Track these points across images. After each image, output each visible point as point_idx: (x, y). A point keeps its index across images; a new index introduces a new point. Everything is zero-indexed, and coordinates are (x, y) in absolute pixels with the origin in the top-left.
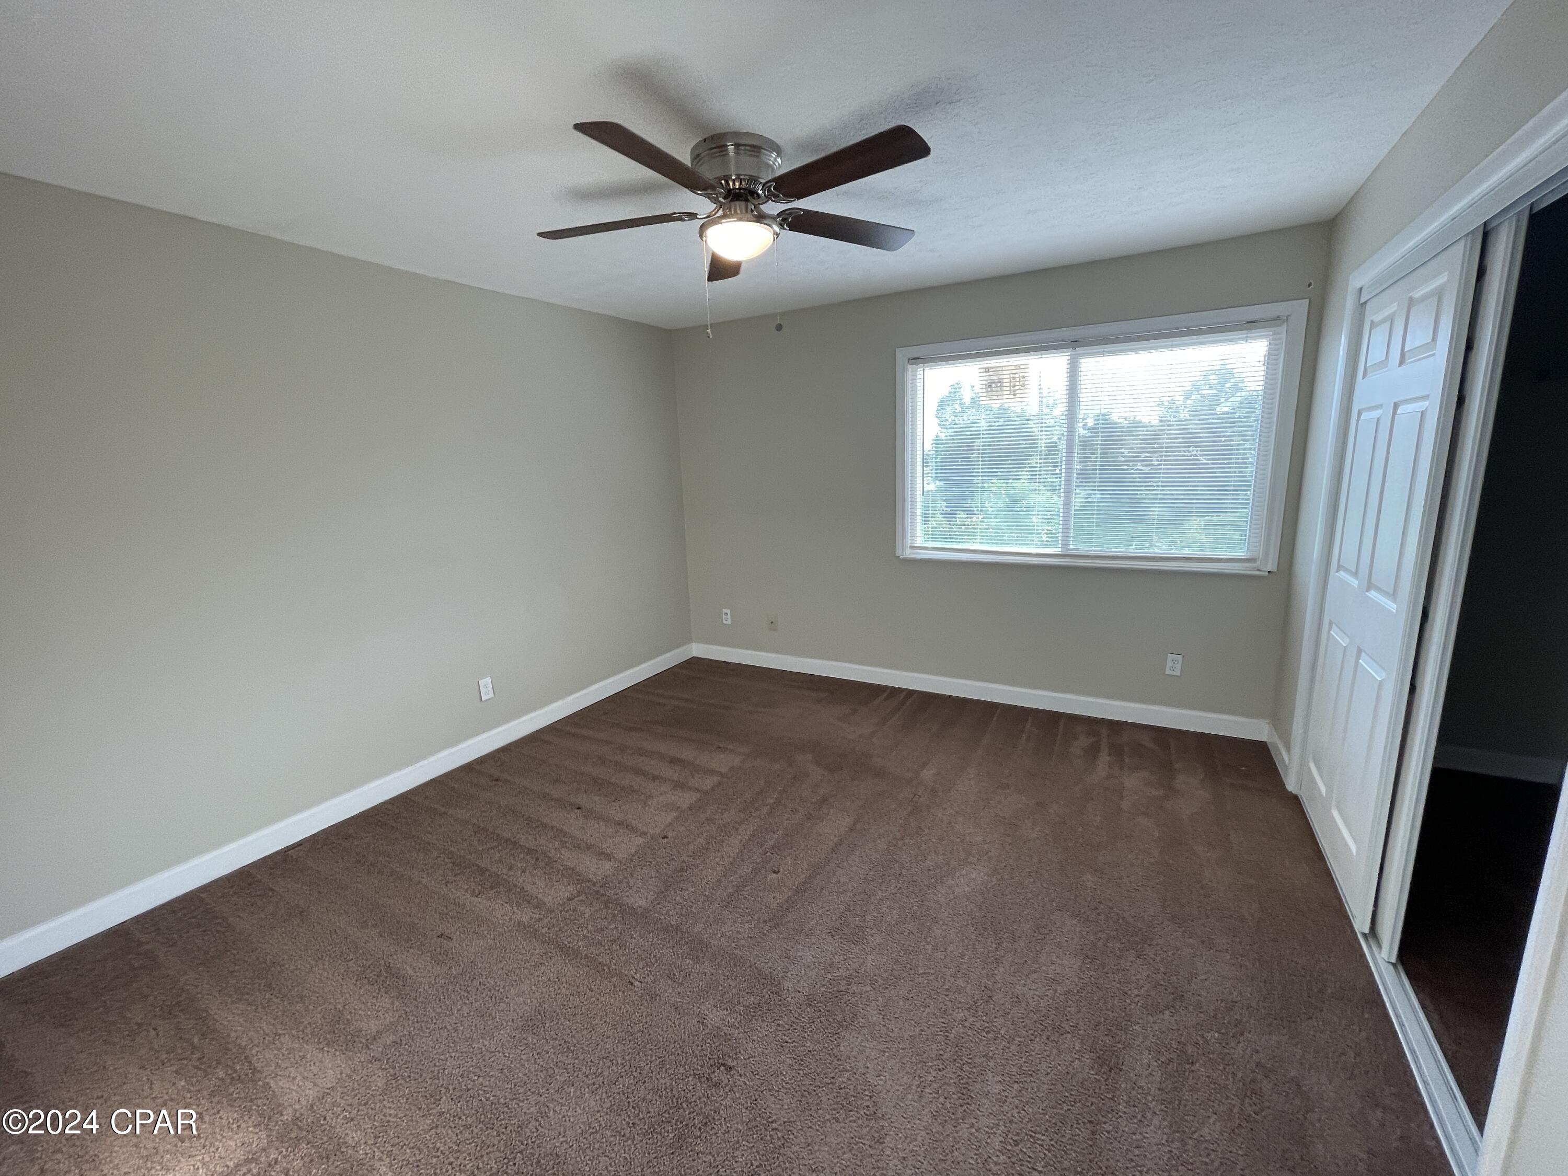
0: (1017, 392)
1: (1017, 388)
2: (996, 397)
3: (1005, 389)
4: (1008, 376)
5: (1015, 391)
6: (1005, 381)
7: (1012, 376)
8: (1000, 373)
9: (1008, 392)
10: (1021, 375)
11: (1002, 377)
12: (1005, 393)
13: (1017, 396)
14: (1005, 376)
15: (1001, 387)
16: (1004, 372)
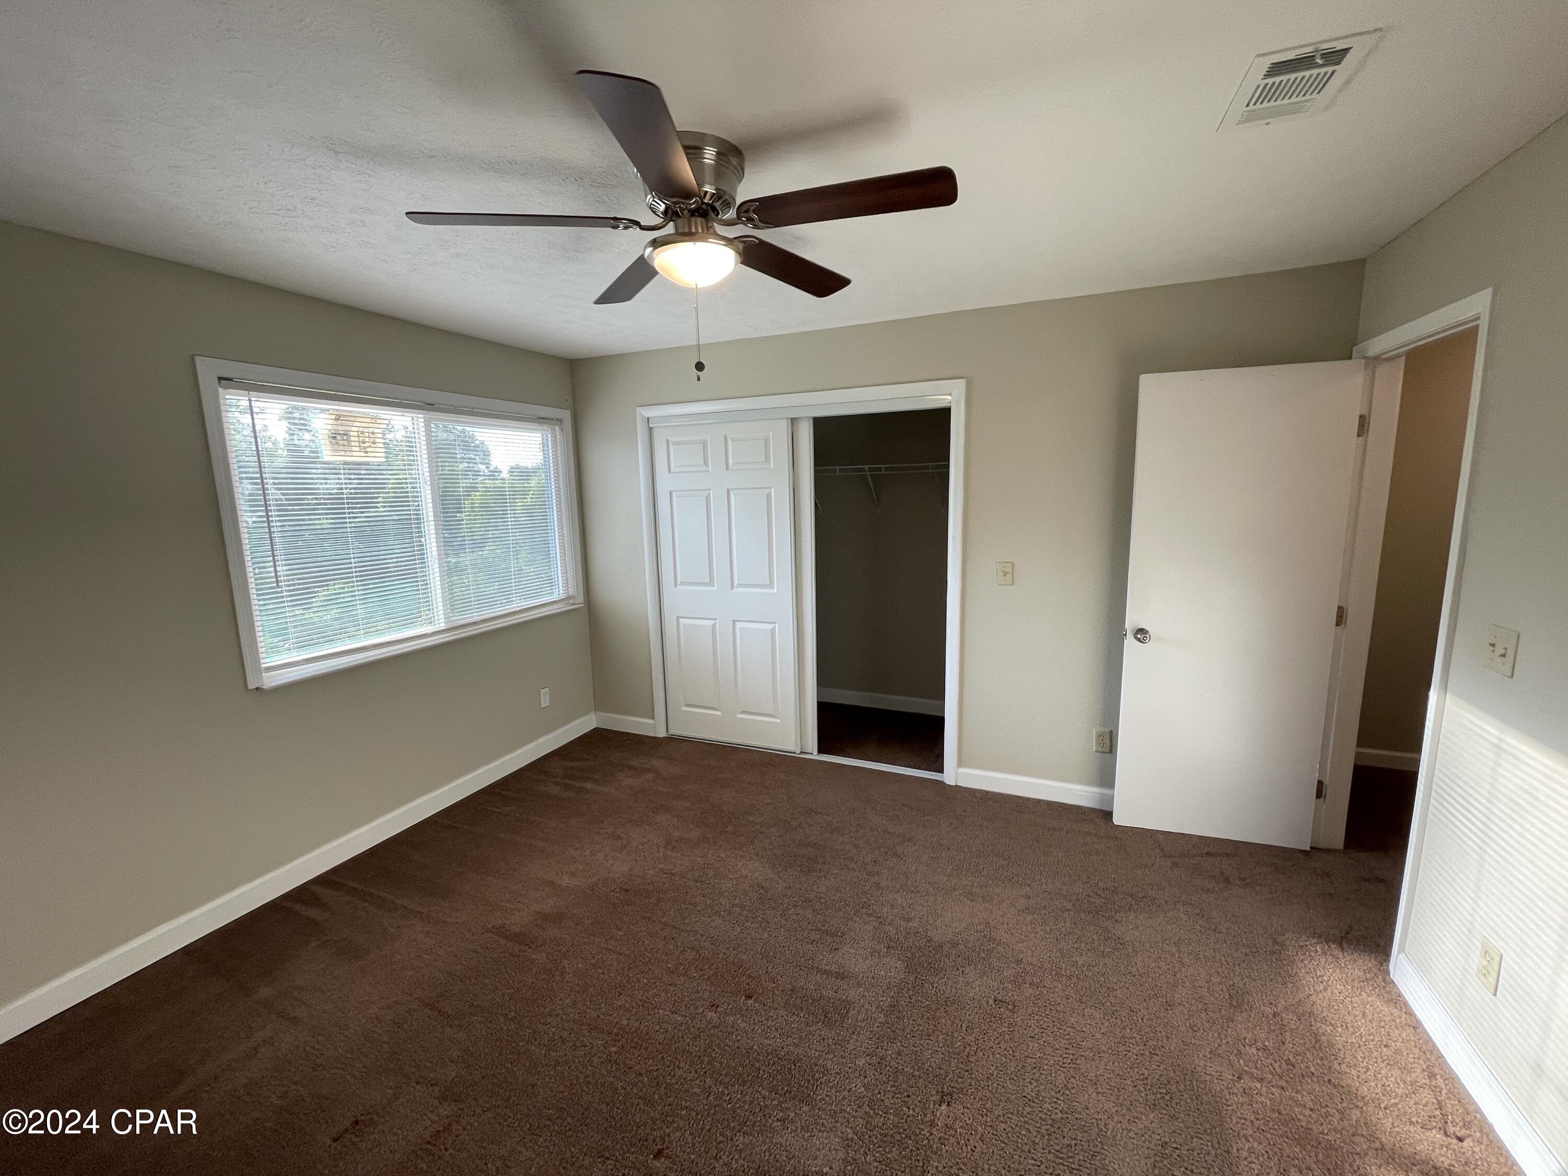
0: (368, 450)
1: (367, 444)
2: (343, 453)
3: (353, 444)
4: (356, 429)
5: (365, 448)
6: (352, 434)
7: (361, 429)
8: (350, 424)
9: (358, 449)
10: (371, 430)
11: (349, 428)
12: (354, 449)
13: (368, 454)
14: (353, 429)
15: (349, 441)
16: (355, 424)
